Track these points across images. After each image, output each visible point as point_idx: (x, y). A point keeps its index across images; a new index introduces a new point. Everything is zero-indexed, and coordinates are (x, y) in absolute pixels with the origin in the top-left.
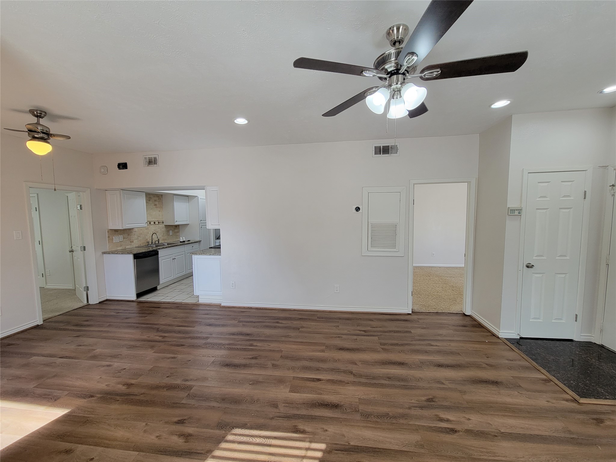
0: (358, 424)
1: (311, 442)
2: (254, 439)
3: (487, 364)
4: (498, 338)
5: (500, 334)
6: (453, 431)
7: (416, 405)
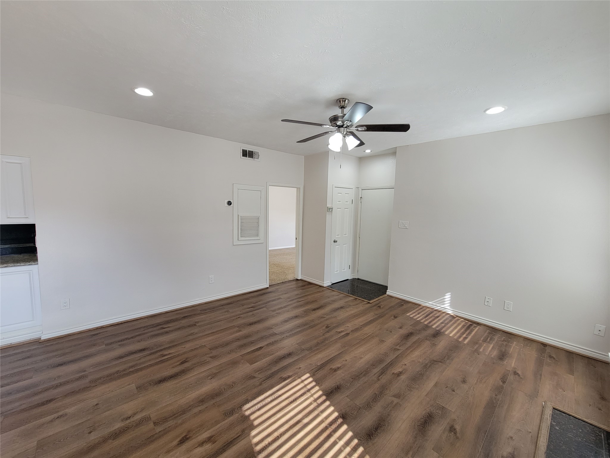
0: (311, 355)
1: (299, 378)
2: (266, 401)
3: (332, 301)
4: (323, 287)
5: (324, 284)
6: (348, 334)
7: (324, 332)
